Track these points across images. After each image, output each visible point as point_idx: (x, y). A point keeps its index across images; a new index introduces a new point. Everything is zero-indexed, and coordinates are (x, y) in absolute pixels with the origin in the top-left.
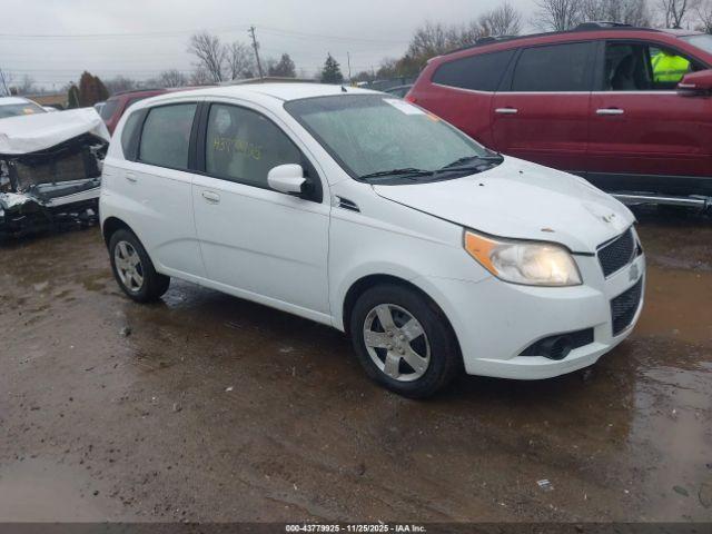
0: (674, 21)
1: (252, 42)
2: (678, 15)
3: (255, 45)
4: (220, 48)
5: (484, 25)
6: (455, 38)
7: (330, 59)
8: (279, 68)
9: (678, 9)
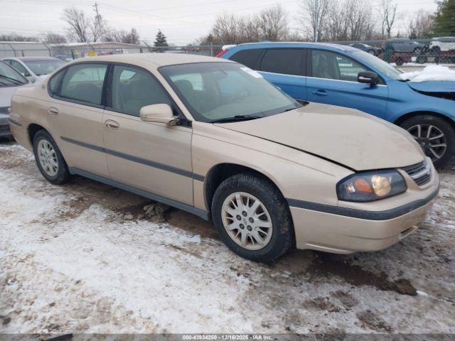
0: (387, 27)
1: (95, 14)
2: (390, 23)
3: (98, 17)
4: (85, 18)
5: (264, 18)
6: (243, 25)
7: (160, 33)
8: (129, 37)
9: (390, 19)
